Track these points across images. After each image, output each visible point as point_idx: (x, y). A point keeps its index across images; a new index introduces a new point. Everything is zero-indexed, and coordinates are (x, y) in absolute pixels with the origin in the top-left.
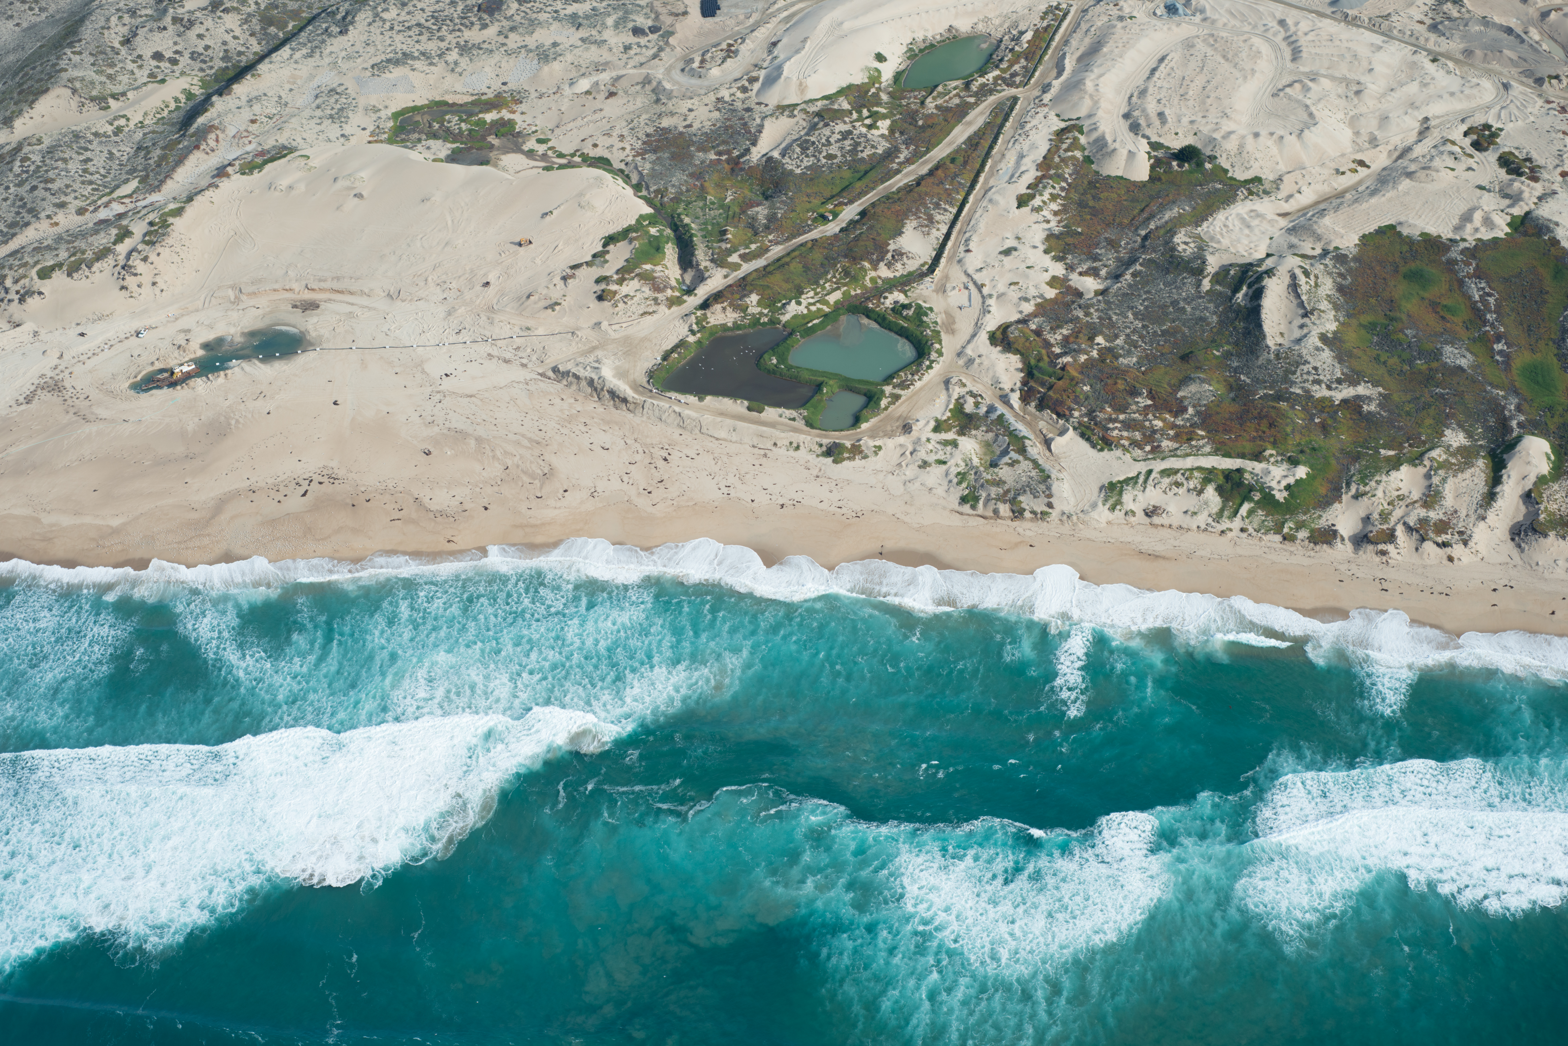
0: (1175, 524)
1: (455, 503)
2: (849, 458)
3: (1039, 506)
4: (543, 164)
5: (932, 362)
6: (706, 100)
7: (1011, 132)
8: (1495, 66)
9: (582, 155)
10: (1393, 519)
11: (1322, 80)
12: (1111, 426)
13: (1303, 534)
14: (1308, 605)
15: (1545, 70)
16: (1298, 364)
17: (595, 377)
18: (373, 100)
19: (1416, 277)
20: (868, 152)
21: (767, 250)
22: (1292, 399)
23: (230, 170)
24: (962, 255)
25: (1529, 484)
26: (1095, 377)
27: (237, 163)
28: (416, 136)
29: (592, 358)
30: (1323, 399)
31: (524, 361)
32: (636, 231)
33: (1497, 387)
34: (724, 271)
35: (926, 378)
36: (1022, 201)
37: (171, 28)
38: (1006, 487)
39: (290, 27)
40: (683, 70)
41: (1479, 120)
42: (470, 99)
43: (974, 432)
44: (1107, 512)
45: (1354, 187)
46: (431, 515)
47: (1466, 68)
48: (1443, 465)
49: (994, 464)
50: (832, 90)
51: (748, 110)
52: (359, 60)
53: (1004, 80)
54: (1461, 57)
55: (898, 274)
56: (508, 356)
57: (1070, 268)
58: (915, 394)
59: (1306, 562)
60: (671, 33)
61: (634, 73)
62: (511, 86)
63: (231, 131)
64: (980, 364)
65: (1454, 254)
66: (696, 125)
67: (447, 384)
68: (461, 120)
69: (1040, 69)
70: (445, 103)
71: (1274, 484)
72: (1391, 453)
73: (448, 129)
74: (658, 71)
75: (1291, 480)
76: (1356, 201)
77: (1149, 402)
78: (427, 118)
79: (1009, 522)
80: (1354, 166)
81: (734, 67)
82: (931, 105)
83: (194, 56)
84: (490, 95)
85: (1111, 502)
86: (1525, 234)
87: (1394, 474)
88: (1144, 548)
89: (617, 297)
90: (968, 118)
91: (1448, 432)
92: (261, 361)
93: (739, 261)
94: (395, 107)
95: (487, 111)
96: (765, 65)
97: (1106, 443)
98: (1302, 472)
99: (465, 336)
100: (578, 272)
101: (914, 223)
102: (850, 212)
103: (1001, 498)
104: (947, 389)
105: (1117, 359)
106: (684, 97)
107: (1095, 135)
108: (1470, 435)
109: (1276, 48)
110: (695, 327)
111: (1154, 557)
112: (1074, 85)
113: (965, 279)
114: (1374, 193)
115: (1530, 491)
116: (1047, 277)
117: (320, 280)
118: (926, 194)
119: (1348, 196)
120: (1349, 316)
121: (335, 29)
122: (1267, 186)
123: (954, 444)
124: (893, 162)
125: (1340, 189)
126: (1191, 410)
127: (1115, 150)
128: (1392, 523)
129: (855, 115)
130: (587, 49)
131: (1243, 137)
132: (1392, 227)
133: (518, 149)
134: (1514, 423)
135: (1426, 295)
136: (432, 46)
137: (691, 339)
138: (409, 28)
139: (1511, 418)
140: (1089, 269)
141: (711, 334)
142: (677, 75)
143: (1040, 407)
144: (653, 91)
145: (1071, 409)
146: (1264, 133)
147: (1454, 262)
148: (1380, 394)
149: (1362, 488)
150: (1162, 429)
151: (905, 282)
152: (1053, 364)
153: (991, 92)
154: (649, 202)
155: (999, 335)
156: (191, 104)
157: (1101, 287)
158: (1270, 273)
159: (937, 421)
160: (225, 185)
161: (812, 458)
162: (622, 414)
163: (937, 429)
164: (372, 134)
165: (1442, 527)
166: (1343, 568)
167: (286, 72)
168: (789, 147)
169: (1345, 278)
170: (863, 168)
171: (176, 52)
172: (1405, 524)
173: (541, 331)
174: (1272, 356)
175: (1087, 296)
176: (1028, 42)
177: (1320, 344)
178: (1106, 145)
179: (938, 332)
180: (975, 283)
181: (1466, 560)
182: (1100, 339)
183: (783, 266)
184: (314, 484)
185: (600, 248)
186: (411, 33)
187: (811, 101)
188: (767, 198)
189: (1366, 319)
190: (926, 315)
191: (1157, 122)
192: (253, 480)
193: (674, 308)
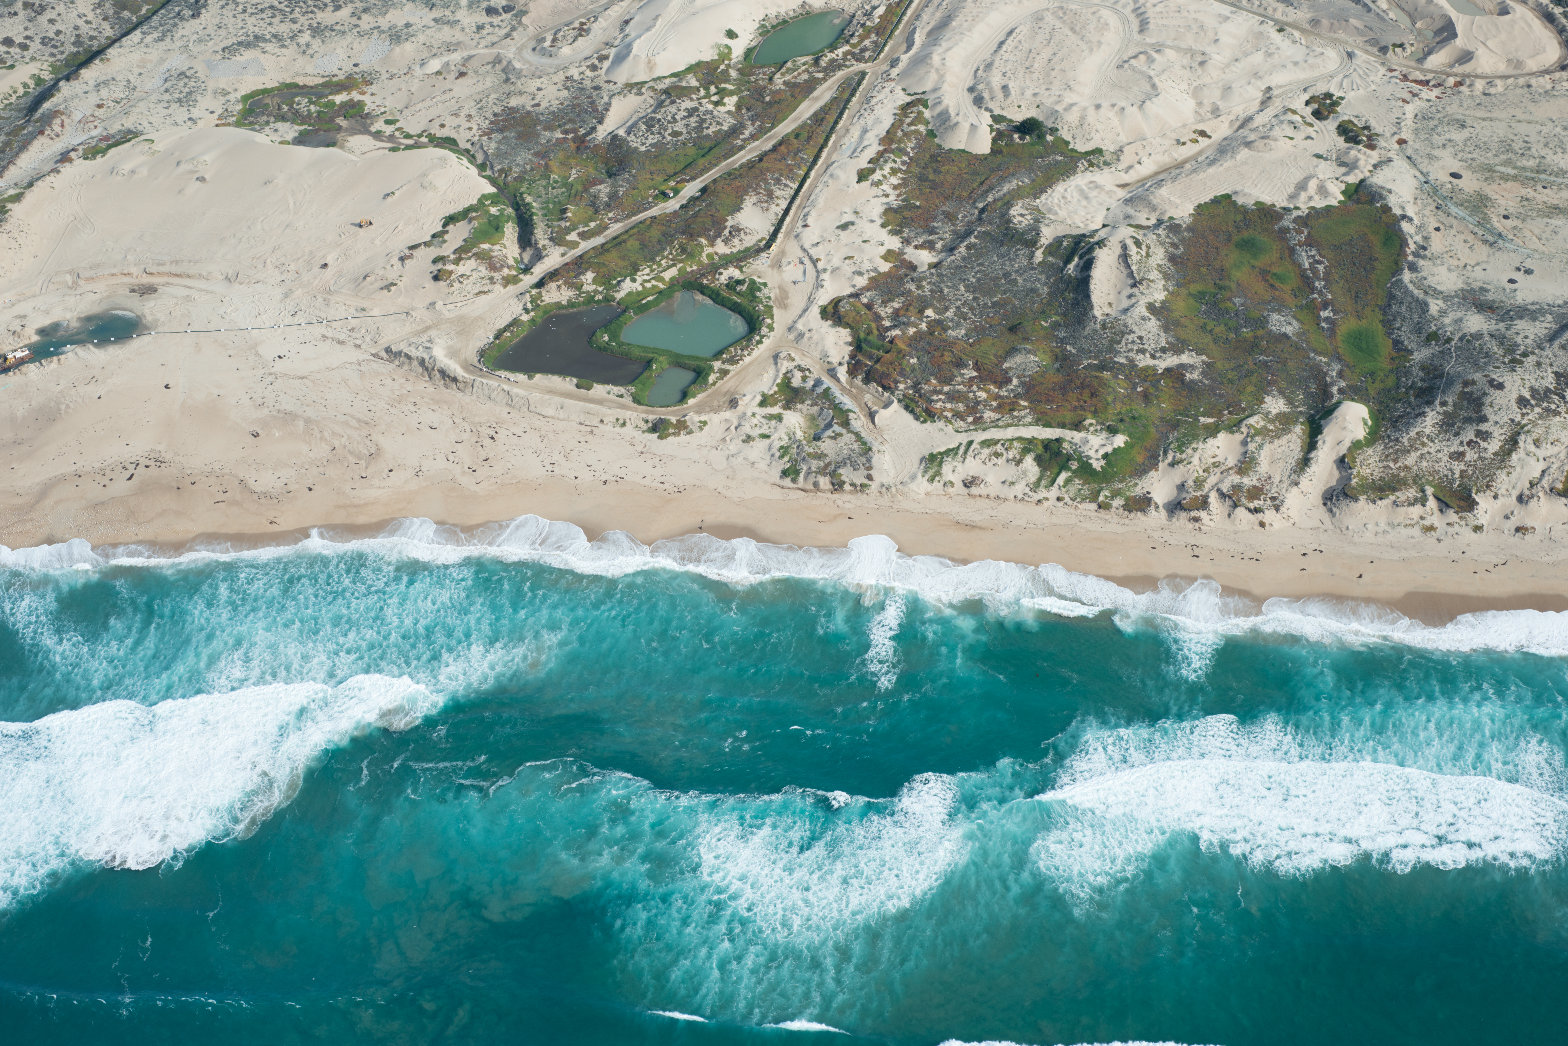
0: (993, 494)
1: (280, 484)
2: (674, 434)
3: (859, 478)
4: (389, 145)
5: (762, 337)
6: (555, 79)
7: (858, 107)
8: (1341, 35)
9: (429, 135)
10: (1207, 486)
11: (1168, 51)
12: (935, 397)
13: (1118, 502)
14: (1119, 573)
15: (1389, 39)
16: (1123, 334)
17: (426, 357)
18: (223, 84)
19: (1248, 246)
20: (713, 129)
21: (606, 228)
22: (1115, 368)
23: (73, 155)
24: (799, 230)
25: (1343, 450)
26: (923, 349)
27: (81, 148)
28: (265, 118)
29: (425, 338)
30: (1147, 368)
31: (358, 342)
32: (476, 211)
33: (1320, 354)
34: (562, 249)
35: (756, 353)
36: (863, 176)
37: (22, 13)
38: (827, 460)
39: (144, 11)
40: (534, 49)
41: (1320, 89)
42: (321, 81)
43: (799, 406)
44: (925, 483)
45: (1194, 158)
46: (255, 497)
47: (1312, 38)
48: (1262, 432)
49: (817, 438)
50: (682, 68)
51: (597, 88)
52: (210, 44)
53: (853, 55)
54: (1307, 27)
55: (735, 250)
56: (342, 337)
57: (906, 242)
58: (743, 369)
59: (1120, 529)
60: (524, 13)
61: (485, 52)
62: (363, 67)
63: (77, 116)
64: (810, 339)
65: (1287, 222)
66: (544, 104)
67: (279, 366)
68: (311, 102)
69: (890, 43)
70: (296, 86)
71: (1091, 453)
72: (1211, 420)
73: (297, 111)
74: (509, 51)
75: (1109, 449)
76: (1194, 171)
77: (975, 374)
78: (277, 100)
79: (829, 495)
80: (1194, 136)
81: (586, 46)
82: (779, 80)
83: (45, 41)
84: (341, 77)
85: (930, 473)
86: (1358, 201)
87: (1211, 441)
88: (961, 518)
89: (453, 277)
90: (815, 94)
91: (1268, 399)
92: (96, 345)
93: (577, 239)
94: (244, 90)
95: (338, 92)
96: (616, 43)
97: (930, 415)
98: (1120, 440)
99: (301, 318)
100: (416, 253)
101: (754, 199)
102: (691, 189)
103: (821, 472)
104: (776, 364)
105: (945, 331)
106: (533, 76)
107: (939, 109)
108: (1290, 402)
109: (1124, 20)
110: (529, 306)
111: (971, 527)
112: (922, 59)
113: (801, 254)
114: (1212, 162)
115: (1344, 456)
116: (883, 250)
117: (159, 264)
118: (768, 170)
119: (1188, 166)
120: (1179, 285)
121: (187, 13)
122: (1108, 157)
123: (779, 418)
124: (737, 138)
125: (1180, 159)
126: (1015, 381)
127: (957, 123)
128: (1206, 490)
129: (702, 92)
130: (440, 29)
131: (1085, 109)
132: (1228, 197)
133: (366, 131)
134: (1334, 390)
135: (1257, 263)
136: (284, 29)
137: (525, 318)
138: (262, 11)
139: (1332, 384)
140: (925, 242)
141: (545, 312)
142: (528, 54)
143: (867, 380)
144: (503, 70)
145: (896, 382)
146: (1105, 104)
147: (1287, 230)
148: (1204, 362)
149: (1178, 455)
150: (985, 401)
151: (740, 259)
152: (882, 337)
153: (840, 67)
154: (493, 181)
155: (830, 309)
156: (39, 89)
157: (935, 260)
158: (1101, 244)
159: (764, 395)
160: (67, 169)
161: (638, 434)
162: (452, 394)
163: (763, 404)
164: (220, 117)
165: (1255, 493)
166: (1156, 535)
167: (136, 56)
168: (635, 124)
169: (1177, 248)
170: (707, 144)
171: (27, 38)
172: (1218, 490)
173: (376, 312)
174: (1098, 326)
175: (920, 270)
176: (880, 17)
177: (1146, 314)
178: (948, 118)
179: (771, 307)
180: (811, 258)
181: (1277, 525)
182: (929, 312)
183: (620, 243)
184: (141, 468)
185: (440, 228)
186: (264, 16)
187: (660, 79)
188: (610, 175)
189: (1195, 288)
190: (760, 290)
191: (1000, 95)
192: (79, 464)
193: (510, 287)
